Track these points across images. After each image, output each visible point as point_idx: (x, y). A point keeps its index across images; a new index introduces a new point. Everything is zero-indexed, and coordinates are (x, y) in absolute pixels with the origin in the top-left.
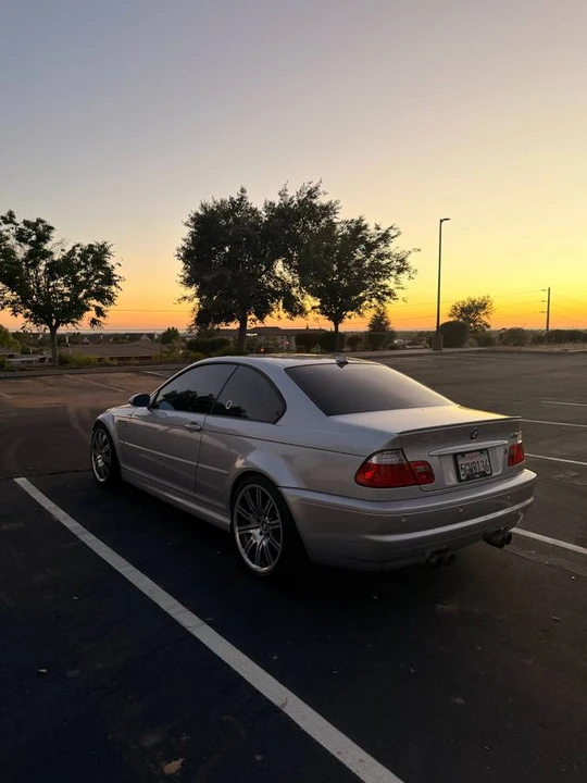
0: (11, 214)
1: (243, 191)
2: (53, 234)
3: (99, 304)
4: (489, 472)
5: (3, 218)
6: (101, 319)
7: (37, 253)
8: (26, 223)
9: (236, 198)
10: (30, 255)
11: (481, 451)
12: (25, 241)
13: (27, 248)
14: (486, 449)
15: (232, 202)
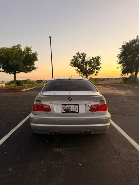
0: (79, 53)
1: (138, 36)
2: (86, 56)
3: (97, 70)
4: (77, 112)
5: (77, 54)
6: (97, 74)
7: (83, 60)
8: (81, 54)
9: (135, 39)
10: (82, 61)
11: (75, 105)
12: (81, 58)
13: (81, 59)
14: (78, 104)
15: (134, 40)
